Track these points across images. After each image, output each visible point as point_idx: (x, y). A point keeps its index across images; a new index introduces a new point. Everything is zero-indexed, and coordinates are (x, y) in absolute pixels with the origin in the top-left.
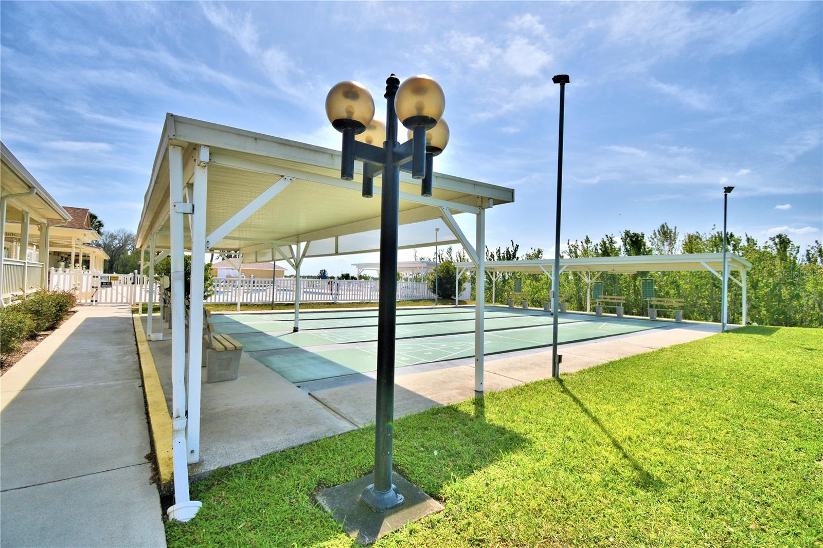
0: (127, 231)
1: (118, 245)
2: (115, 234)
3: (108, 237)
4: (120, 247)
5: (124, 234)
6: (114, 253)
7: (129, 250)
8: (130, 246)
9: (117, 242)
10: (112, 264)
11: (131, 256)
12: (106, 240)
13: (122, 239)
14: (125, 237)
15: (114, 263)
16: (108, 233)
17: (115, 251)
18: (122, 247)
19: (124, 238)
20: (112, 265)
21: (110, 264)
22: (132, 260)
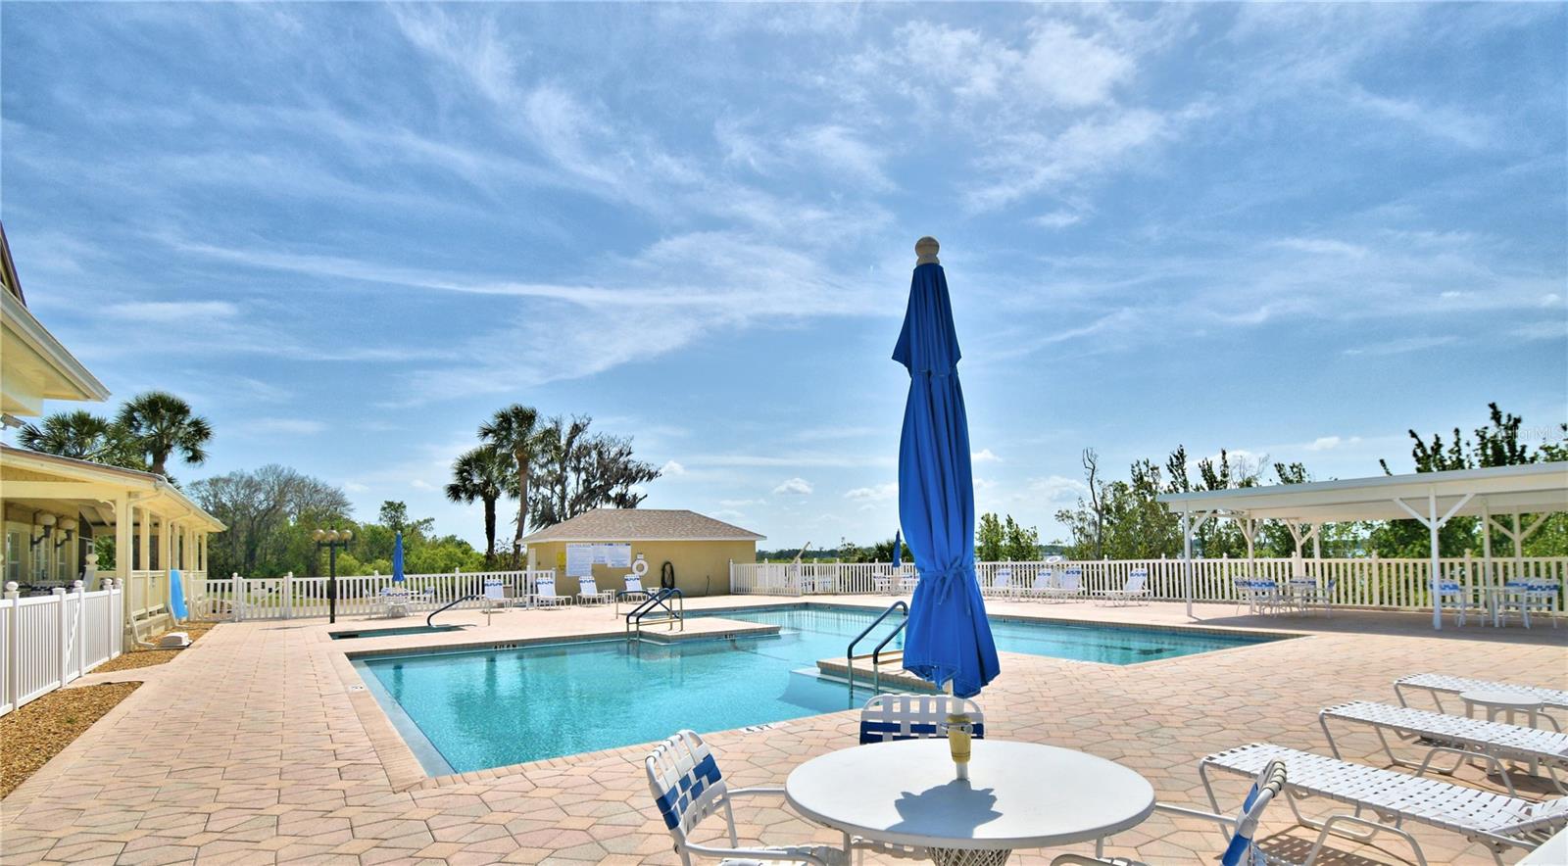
0: (282, 471)
1: (264, 506)
2: (257, 478)
3: (240, 485)
4: (269, 510)
5: (278, 477)
6: (255, 523)
7: (291, 512)
8: (292, 505)
9: (262, 496)
10: (252, 547)
11: (294, 530)
12: (238, 494)
13: (272, 489)
14: (279, 485)
15: (257, 545)
16: (242, 477)
17: (257, 519)
18: (274, 506)
19: (276, 488)
20: (254, 550)
21: (248, 548)
22: (297, 537)
